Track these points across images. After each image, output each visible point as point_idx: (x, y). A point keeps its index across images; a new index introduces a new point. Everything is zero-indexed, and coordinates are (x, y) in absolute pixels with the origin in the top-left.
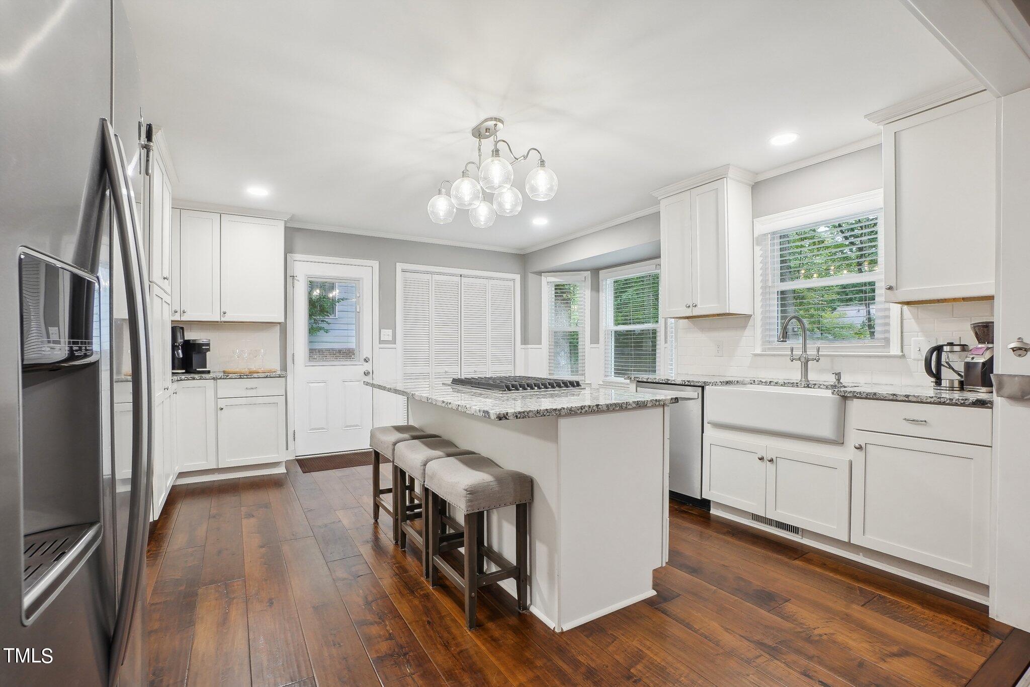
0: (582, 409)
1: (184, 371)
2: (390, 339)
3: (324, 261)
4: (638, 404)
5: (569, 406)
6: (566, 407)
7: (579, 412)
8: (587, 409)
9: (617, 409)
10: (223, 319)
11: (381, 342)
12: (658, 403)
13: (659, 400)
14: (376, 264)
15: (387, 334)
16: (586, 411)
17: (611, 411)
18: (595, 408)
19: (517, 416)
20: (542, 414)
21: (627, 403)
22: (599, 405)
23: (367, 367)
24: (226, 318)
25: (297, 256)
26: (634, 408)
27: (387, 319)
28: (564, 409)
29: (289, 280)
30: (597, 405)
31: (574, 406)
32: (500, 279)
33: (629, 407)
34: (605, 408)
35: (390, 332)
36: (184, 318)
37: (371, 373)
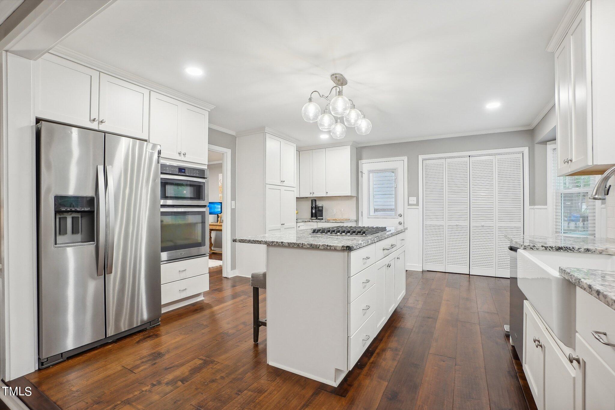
0: (272, 243)
1: (316, 218)
2: (415, 203)
3: (379, 161)
4: (311, 246)
5: (266, 240)
6: (263, 240)
7: (271, 244)
8: (275, 243)
9: (296, 246)
10: (327, 196)
11: (409, 205)
12: (329, 248)
13: (330, 246)
14: (405, 158)
15: (413, 200)
16: (275, 244)
17: (291, 247)
18: (280, 243)
19: (240, 241)
20: (251, 242)
21: (302, 244)
22: (283, 242)
23: (401, 219)
24: (328, 195)
25: (364, 161)
26: (308, 248)
27: (413, 191)
28: (262, 241)
29: (360, 174)
30: (282, 242)
31: (268, 241)
32: (507, 153)
33: (305, 247)
34: (287, 245)
35: (415, 199)
36: (314, 196)
37: (403, 223)
